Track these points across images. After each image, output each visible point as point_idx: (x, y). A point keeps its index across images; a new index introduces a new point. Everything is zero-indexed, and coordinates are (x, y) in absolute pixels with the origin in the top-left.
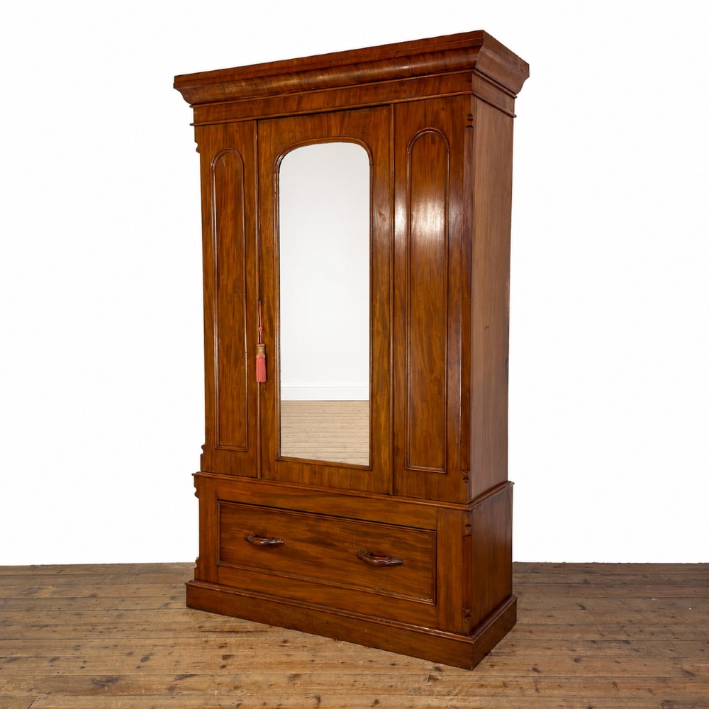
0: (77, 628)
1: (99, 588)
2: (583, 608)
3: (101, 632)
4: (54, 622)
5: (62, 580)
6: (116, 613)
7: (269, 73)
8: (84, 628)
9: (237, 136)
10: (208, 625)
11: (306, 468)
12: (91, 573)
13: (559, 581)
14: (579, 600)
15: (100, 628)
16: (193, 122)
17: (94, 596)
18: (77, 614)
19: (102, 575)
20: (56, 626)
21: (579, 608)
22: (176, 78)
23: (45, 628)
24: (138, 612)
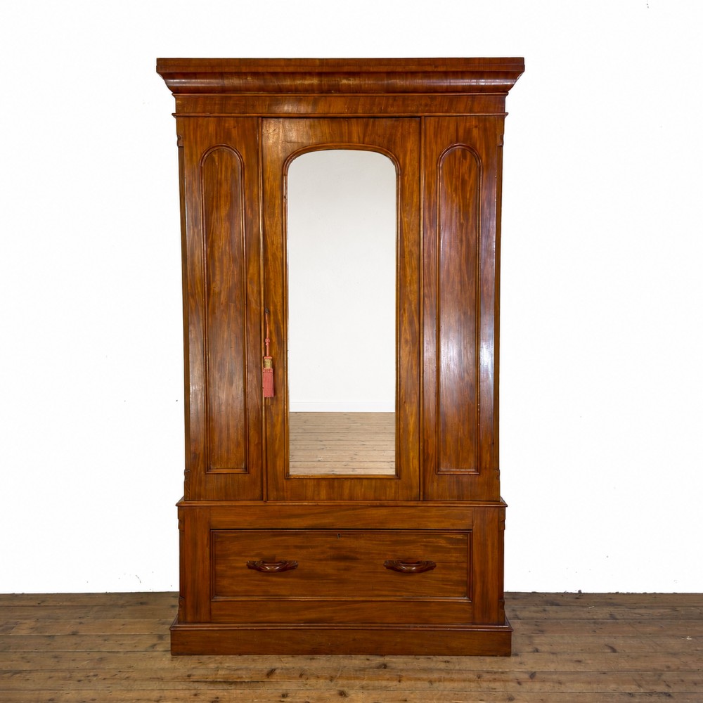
0: (52, 674)
1: (81, 623)
2: (614, 651)
3: (79, 681)
4: (26, 667)
5: (42, 613)
6: (97, 656)
7: (286, 70)
8: (61, 674)
9: (234, 133)
10: (199, 673)
11: (323, 483)
12: (75, 604)
13: (584, 616)
14: (607, 640)
15: (79, 675)
16: (175, 112)
17: (74, 634)
18: (56, 657)
19: (86, 606)
20: (30, 671)
21: (609, 651)
22: (159, 60)
23: (18, 675)
24: (121, 655)
